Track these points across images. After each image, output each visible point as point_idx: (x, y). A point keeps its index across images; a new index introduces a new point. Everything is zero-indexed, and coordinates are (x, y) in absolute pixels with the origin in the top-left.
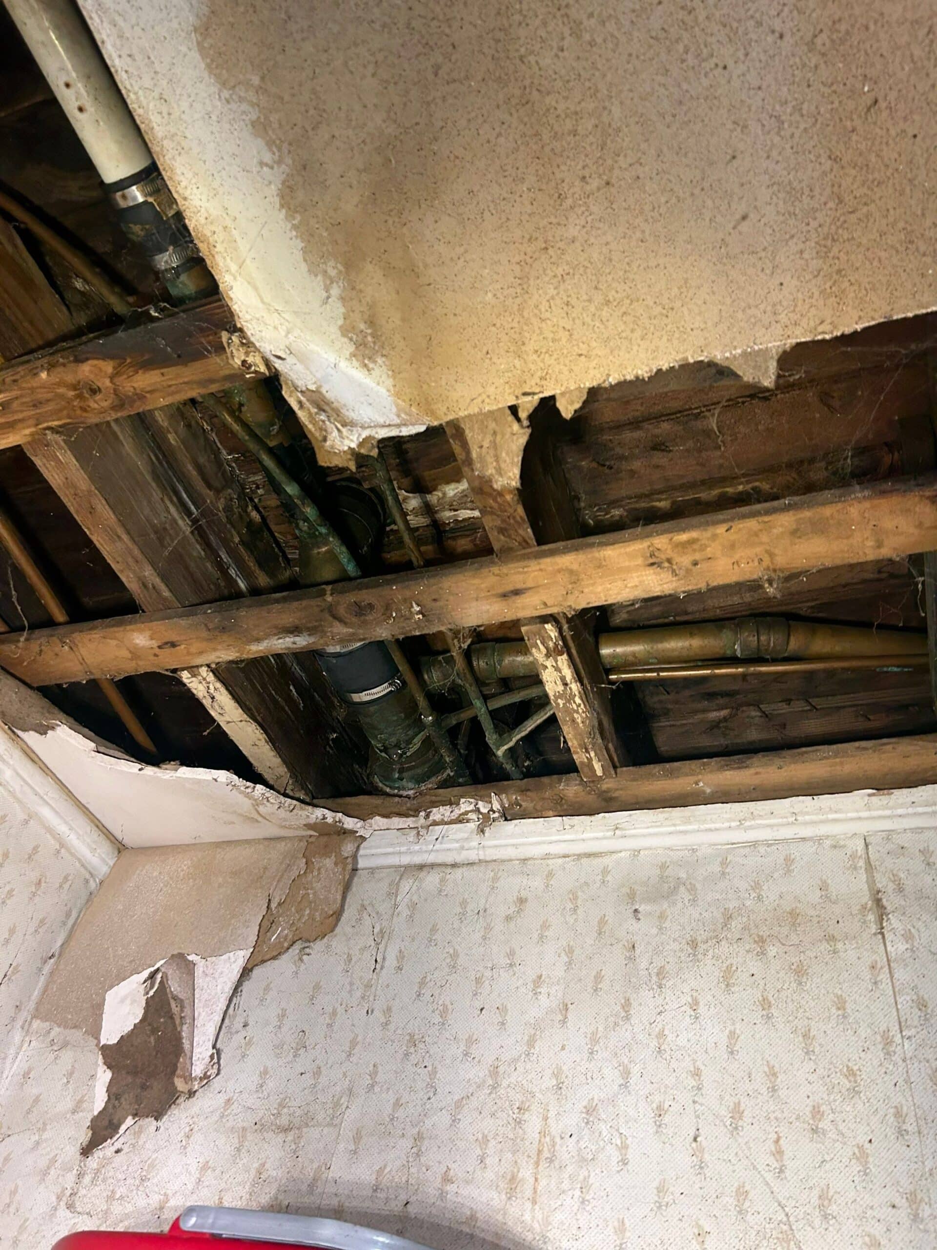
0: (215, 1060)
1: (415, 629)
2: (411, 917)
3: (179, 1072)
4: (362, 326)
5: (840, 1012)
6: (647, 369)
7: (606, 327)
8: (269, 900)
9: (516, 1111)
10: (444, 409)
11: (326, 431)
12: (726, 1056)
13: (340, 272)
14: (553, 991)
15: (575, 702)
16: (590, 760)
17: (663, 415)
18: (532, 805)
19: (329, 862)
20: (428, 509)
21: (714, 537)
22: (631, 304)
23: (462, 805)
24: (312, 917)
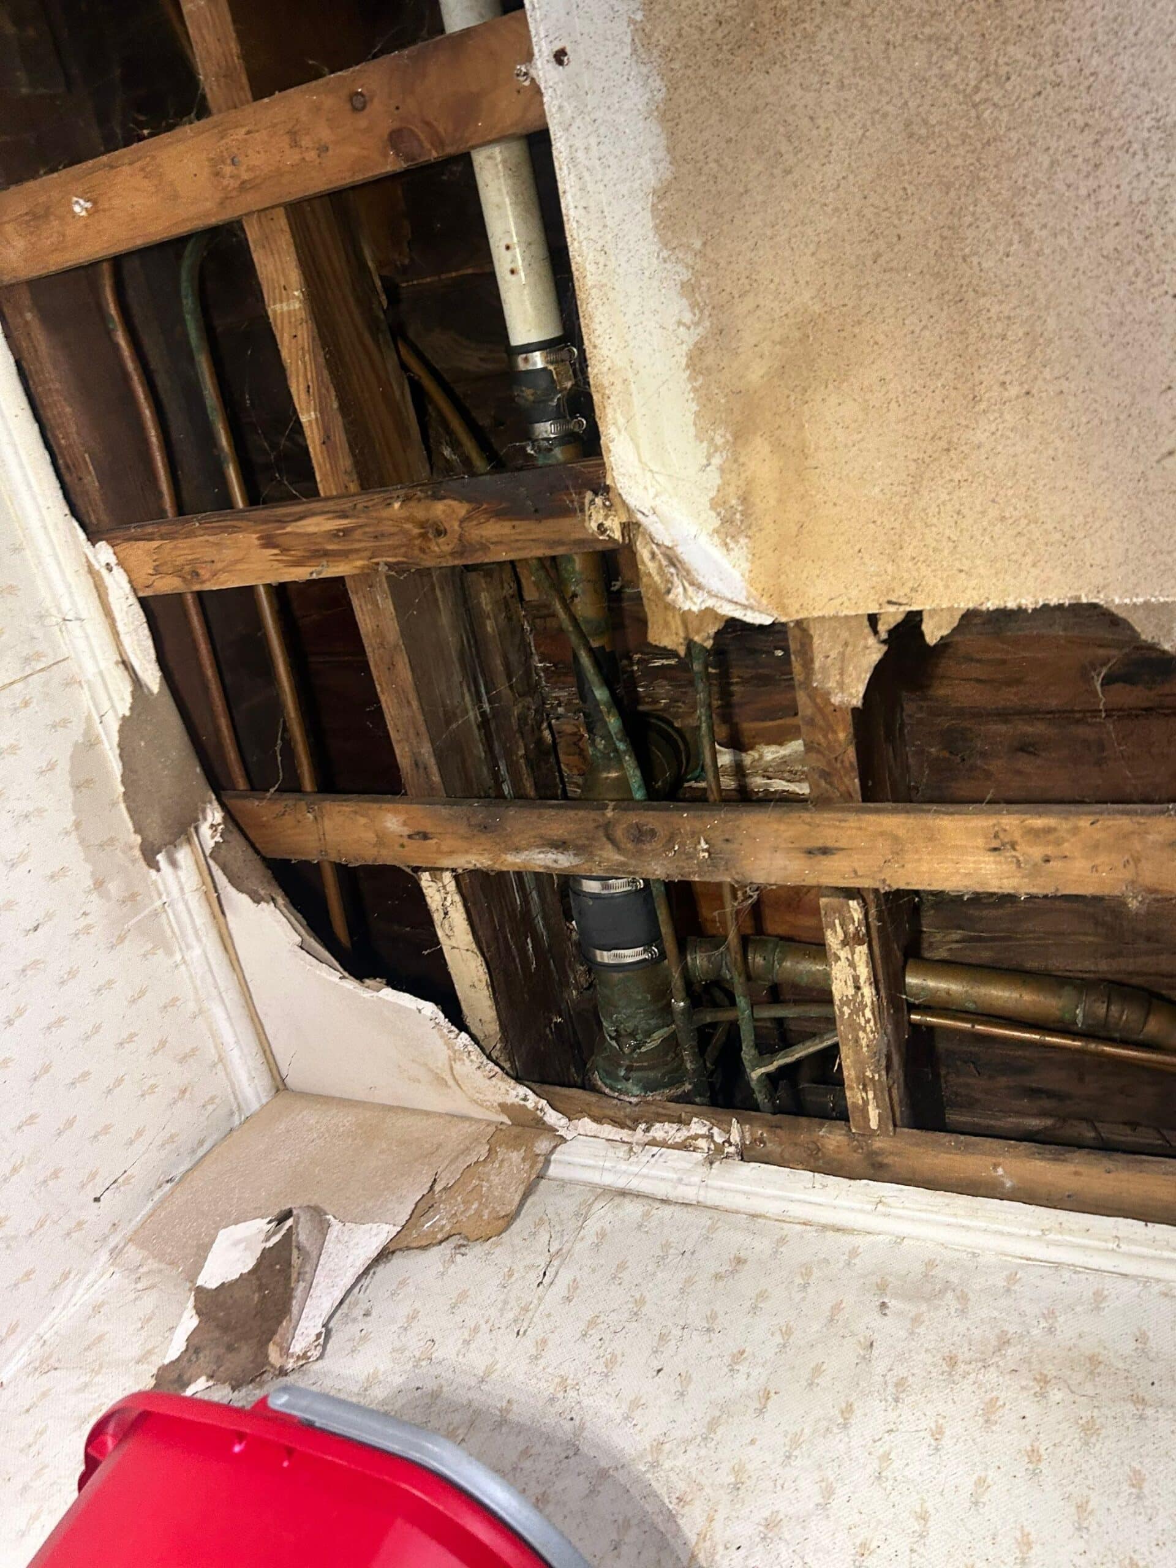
0: (321, 1341)
1: (694, 873)
2: (597, 1245)
3: (277, 1338)
4: (734, 502)
5: (1134, 1490)
6: (1032, 600)
7: (996, 546)
8: (435, 1180)
9: (675, 1501)
10: (797, 606)
11: (672, 583)
12: (967, 1505)
13: (728, 441)
14: (755, 1373)
15: (864, 1015)
16: (866, 1102)
17: (1039, 712)
18: (779, 1150)
19: (515, 1156)
20: (739, 770)
21: (1075, 831)
22: (1028, 524)
23: (693, 1125)
24: (478, 1213)
